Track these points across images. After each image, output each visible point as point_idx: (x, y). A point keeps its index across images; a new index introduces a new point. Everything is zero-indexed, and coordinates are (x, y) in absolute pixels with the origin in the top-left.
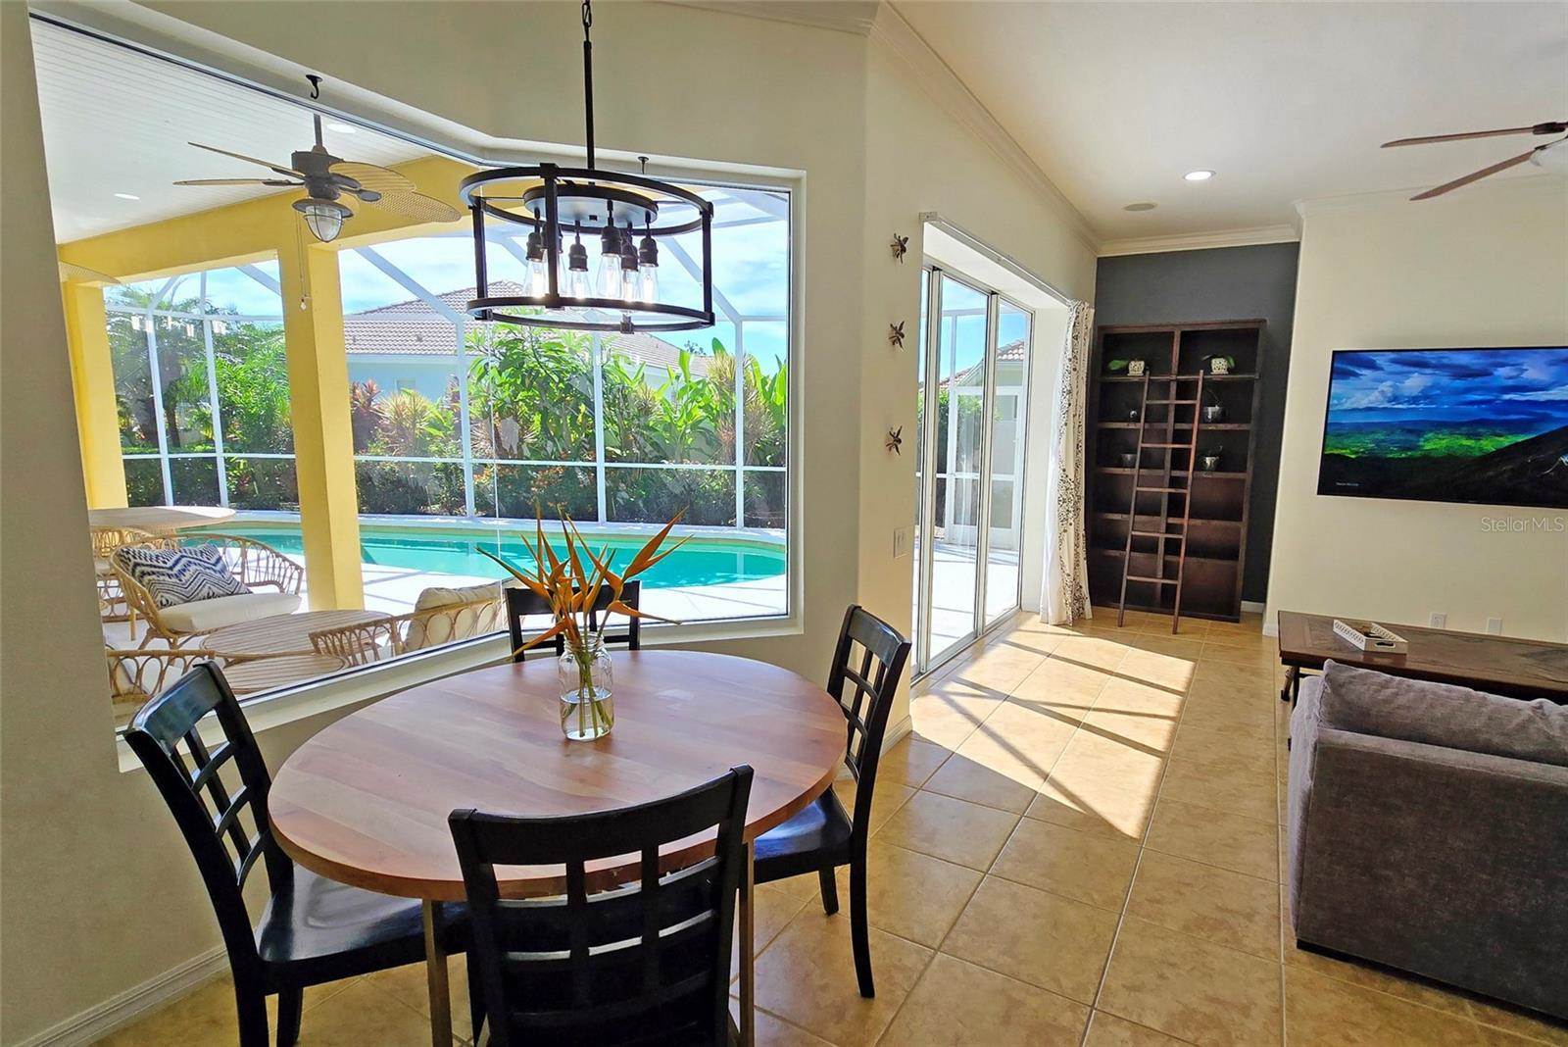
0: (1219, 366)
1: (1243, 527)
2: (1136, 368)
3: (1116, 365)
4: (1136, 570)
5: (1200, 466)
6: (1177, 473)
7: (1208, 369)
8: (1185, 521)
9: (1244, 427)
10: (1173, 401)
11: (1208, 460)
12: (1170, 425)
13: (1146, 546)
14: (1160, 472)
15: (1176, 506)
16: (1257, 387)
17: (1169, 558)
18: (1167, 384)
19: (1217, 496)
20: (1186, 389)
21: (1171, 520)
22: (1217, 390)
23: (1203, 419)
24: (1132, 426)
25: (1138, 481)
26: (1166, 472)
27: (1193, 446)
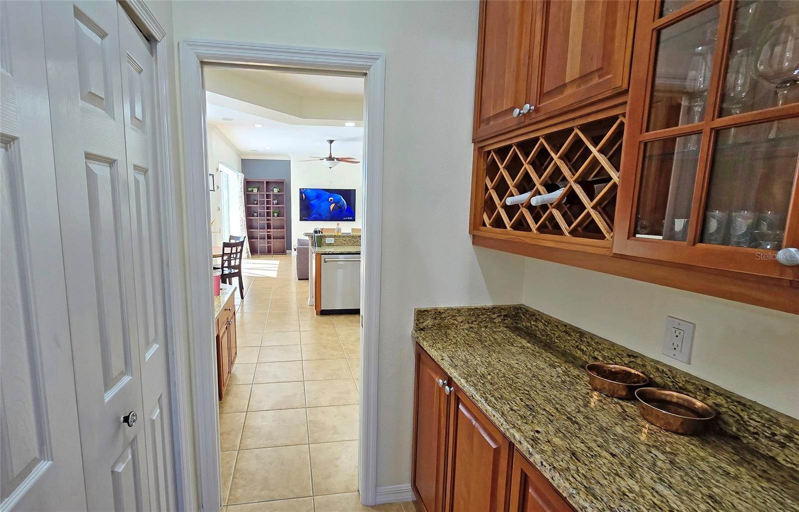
0: (276, 190)
1: (285, 230)
2: (255, 190)
3: (250, 189)
4: (261, 244)
5: (274, 216)
6: (268, 218)
7: (273, 192)
8: (272, 230)
9: (283, 206)
10: (266, 199)
11: (275, 214)
12: (265, 206)
13: (262, 238)
14: (264, 218)
15: (269, 227)
16: (285, 195)
17: (268, 240)
18: (264, 194)
19: (278, 224)
20: (268, 196)
21: (268, 230)
22: (276, 196)
23: (273, 204)
24: (256, 206)
25: (259, 221)
26: (265, 218)
27: (272, 211)
